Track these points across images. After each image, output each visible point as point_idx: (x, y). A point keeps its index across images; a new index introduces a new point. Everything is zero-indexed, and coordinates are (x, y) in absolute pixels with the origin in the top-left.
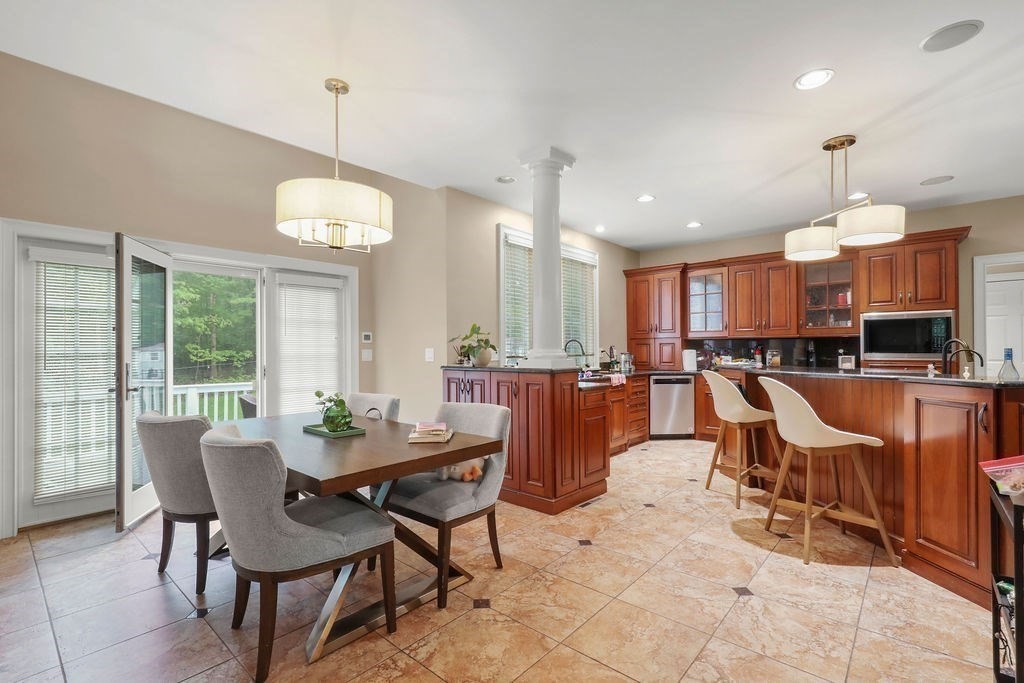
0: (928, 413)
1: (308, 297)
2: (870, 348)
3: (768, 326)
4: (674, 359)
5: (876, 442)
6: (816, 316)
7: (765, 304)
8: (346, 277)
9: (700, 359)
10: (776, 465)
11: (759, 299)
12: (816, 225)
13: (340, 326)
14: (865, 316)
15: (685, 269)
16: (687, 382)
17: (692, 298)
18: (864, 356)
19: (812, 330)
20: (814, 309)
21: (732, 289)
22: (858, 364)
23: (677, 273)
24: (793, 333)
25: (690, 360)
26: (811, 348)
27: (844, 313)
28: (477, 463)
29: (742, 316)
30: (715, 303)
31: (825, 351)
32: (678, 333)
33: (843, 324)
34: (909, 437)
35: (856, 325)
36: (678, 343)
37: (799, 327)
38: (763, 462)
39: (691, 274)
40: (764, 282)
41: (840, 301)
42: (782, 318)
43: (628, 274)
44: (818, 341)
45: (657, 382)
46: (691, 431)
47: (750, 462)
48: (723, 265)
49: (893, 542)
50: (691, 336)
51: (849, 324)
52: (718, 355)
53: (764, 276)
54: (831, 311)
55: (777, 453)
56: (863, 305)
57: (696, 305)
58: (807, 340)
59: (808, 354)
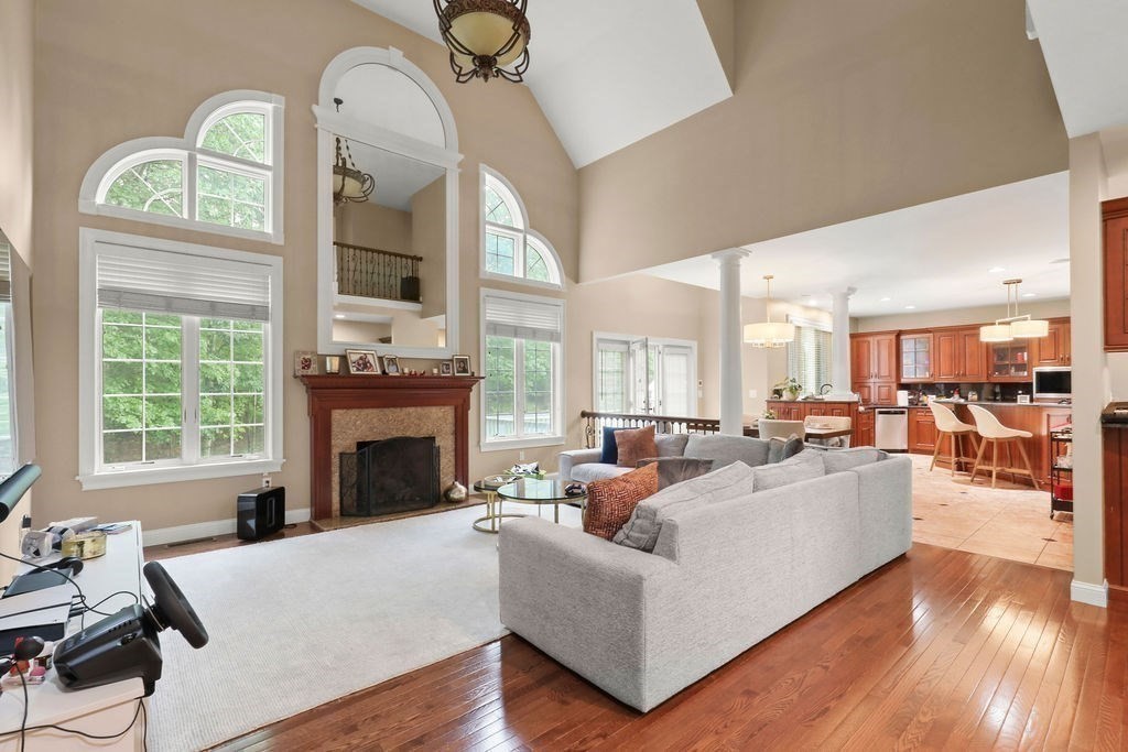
0: (1052, 420)
1: (675, 358)
2: (1040, 390)
3: (964, 375)
4: (892, 398)
5: (1028, 434)
6: (1000, 369)
7: (962, 361)
8: (690, 347)
9: (911, 397)
10: (975, 456)
11: (957, 358)
12: (1000, 324)
13: (688, 375)
14: (1036, 369)
15: (899, 334)
16: (903, 413)
17: (904, 355)
18: (1036, 395)
19: (998, 377)
20: (1000, 363)
21: (937, 348)
22: (1032, 400)
23: (893, 337)
24: (984, 380)
25: (903, 398)
26: (998, 390)
27: (1021, 367)
28: (837, 439)
29: (945, 366)
30: (922, 357)
31: (1008, 391)
32: (894, 380)
33: (1021, 374)
34: (1044, 432)
35: (1030, 375)
36: (894, 386)
37: (988, 376)
38: (966, 455)
39: (902, 337)
40: (962, 345)
41: (1019, 359)
42: (976, 370)
43: (852, 336)
44: (1003, 385)
45: (881, 413)
46: (905, 447)
47: (958, 455)
48: (930, 332)
49: (1039, 483)
50: (903, 381)
51: (1026, 374)
52: (924, 394)
53: (962, 340)
54: (1012, 365)
55: (976, 448)
56: (1035, 362)
57: (907, 360)
58: (995, 384)
59: (995, 394)
